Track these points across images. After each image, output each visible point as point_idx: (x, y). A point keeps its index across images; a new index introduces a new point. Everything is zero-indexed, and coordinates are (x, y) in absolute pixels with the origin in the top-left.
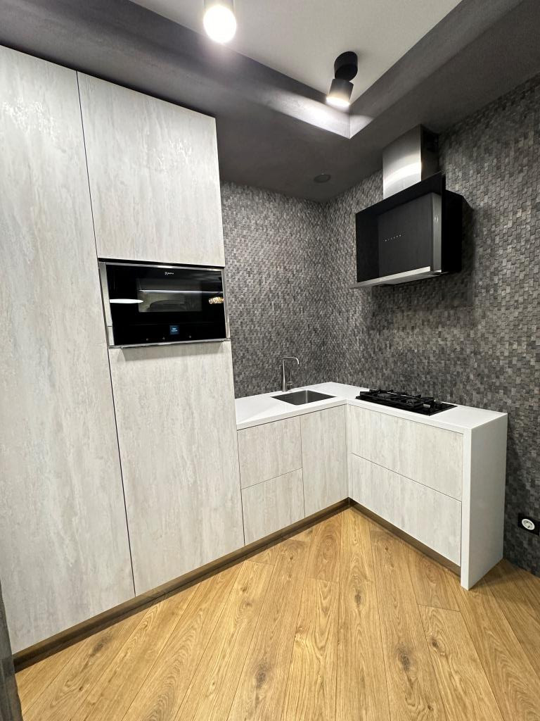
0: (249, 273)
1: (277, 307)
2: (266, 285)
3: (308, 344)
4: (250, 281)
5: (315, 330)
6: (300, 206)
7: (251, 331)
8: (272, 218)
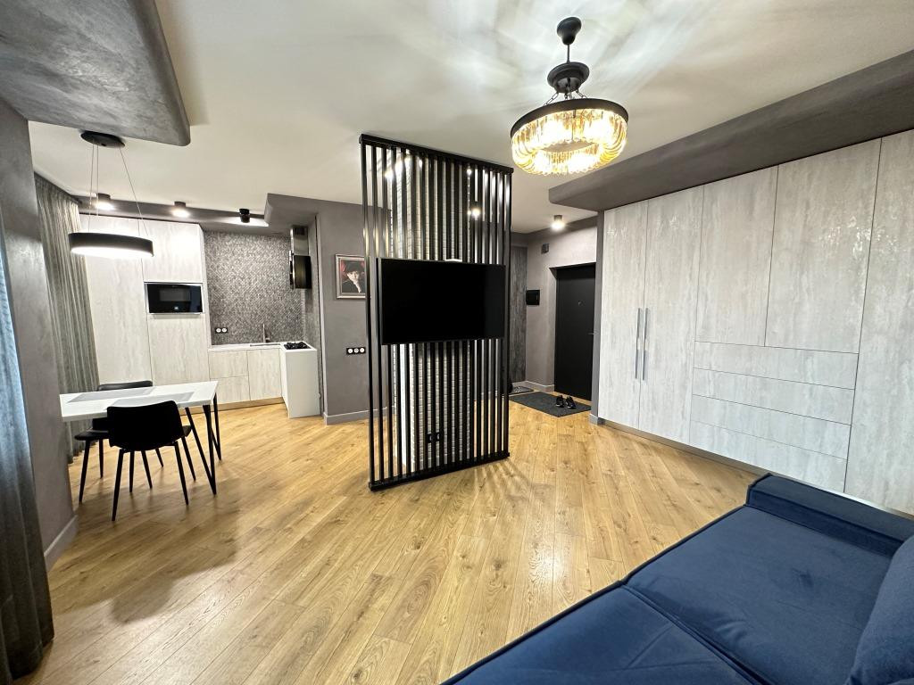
0: (242, 279)
1: (261, 296)
2: (254, 285)
3: (285, 317)
4: (243, 283)
5: (291, 310)
6: (279, 242)
7: (243, 309)
8: (258, 249)
